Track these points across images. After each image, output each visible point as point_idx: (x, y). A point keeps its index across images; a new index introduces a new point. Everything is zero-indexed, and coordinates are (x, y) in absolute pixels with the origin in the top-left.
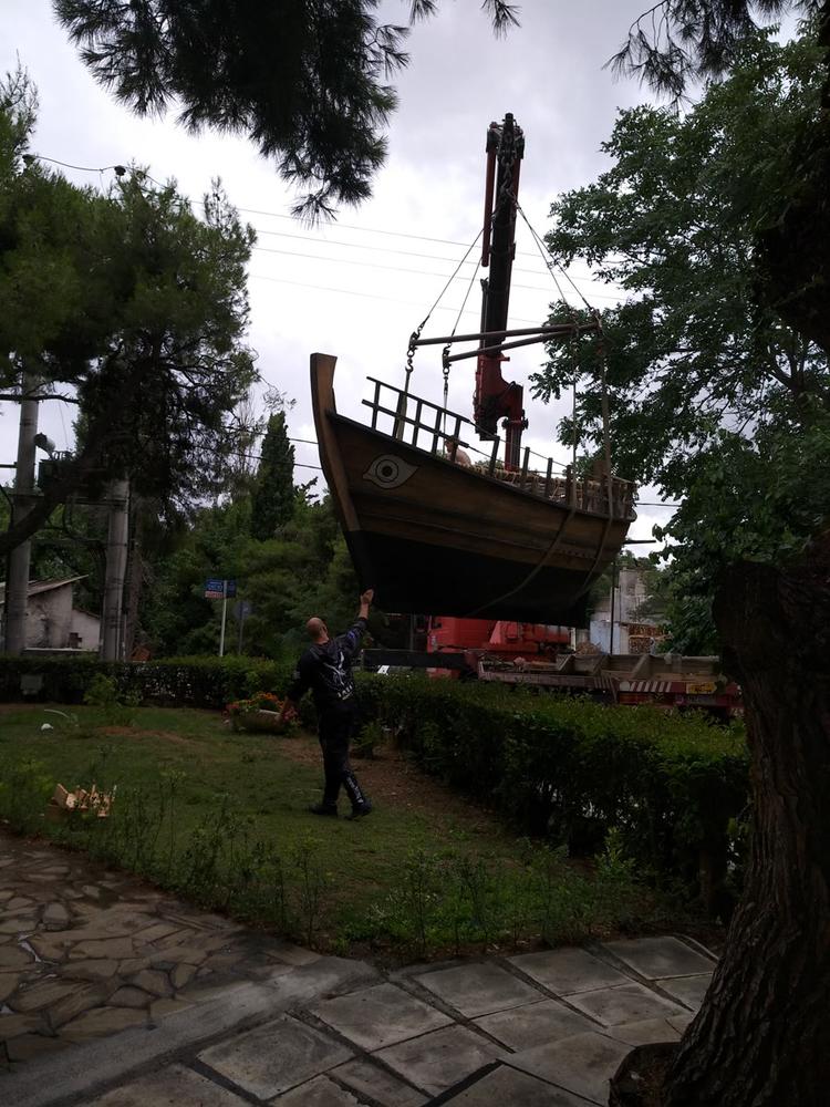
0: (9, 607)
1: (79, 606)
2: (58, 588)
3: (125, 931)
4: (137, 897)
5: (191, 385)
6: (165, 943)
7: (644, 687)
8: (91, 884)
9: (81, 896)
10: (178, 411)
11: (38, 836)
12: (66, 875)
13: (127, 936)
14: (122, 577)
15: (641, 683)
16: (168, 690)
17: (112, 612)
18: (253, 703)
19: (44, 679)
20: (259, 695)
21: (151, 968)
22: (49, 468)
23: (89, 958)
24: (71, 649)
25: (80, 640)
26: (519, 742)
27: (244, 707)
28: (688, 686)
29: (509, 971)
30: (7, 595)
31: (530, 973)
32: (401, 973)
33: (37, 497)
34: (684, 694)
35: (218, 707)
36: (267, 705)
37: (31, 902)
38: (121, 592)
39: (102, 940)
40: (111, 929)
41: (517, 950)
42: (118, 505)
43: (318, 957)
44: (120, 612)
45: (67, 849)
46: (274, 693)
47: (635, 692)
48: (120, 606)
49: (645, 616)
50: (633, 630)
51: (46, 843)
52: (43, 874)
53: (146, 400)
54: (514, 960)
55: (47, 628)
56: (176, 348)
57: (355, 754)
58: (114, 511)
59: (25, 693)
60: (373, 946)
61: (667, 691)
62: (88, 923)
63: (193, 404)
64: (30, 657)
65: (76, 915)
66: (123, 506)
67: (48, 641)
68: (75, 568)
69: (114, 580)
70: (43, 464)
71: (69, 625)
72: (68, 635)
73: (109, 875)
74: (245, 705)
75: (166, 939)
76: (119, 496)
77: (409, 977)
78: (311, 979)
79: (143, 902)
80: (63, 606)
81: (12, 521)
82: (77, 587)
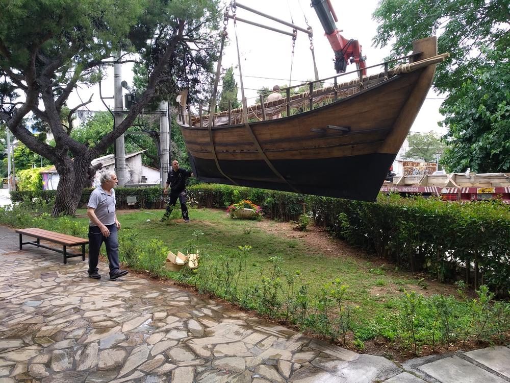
0: (118, 165)
1: (144, 163)
2: (134, 156)
3: (238, 338)
4: (233, 315)
5: (198, 49)
6: (263, 345)
7: (454, 190)
8: (205, 307)
9: (203, 315)
10: (192, 64)
11: (166, 279)
12: (190, 302)
13: (239, 341)
14: (168, 148)
15: (453, 189)
16: (194, 200)
17: (165, 165)
18: (240, 205)
19: (137, 198)
20: (243, 201)
21: (264, 363)
22: (129, 97)
23: (226, 356)
24: (143, 184)
25: (147, 179)
26: (408, 222)
27: (237, 207)
28: (478, 189)
29: (472, 363)
30: (116, 160)
31: (486, 364)
32: (408, 365)
33: (126, 112)
34: (476, 194)
35: (222, 207)
36: (247, 206)
37: (178, 319)
38: (168, 155)
39: (227, 343)
40: (228, 336)
41: (466, 348)
42: (163, 114)
43: (358, 355)
44: (168, 165)
45: (183, 286)
46: (250, 200)
47: (449, 194)
48: (168, 162)
49: (409, 157)
50: (405, 164)
51: (172, 283)
52: (178, 301)
53: (175, 59)
54: (469, 354)
55: (131, 175)
56: (190, 31)
57: (298, 229)
58: (161, 116)
59: (129, 204)
60: (376, 344)
61: (467, 192)
62: (214, 332)
63: (199, 60)
64: (129, 188)
65: (206, 327)
66: (165, 114)
67: (132, 181)
68: (141, 146)
69: (165, 150)
70: (126, 96)
71: (141, 173)
72: (141, 178)
73: (211, 302)
74: (236, 206)
75: (263, 343)
76: (164, 109)
77: (414, 367)
78: (361, 371)
79: (238, 318)
80: (137, 163)
81: (115, 124)
82: (143, 155)
